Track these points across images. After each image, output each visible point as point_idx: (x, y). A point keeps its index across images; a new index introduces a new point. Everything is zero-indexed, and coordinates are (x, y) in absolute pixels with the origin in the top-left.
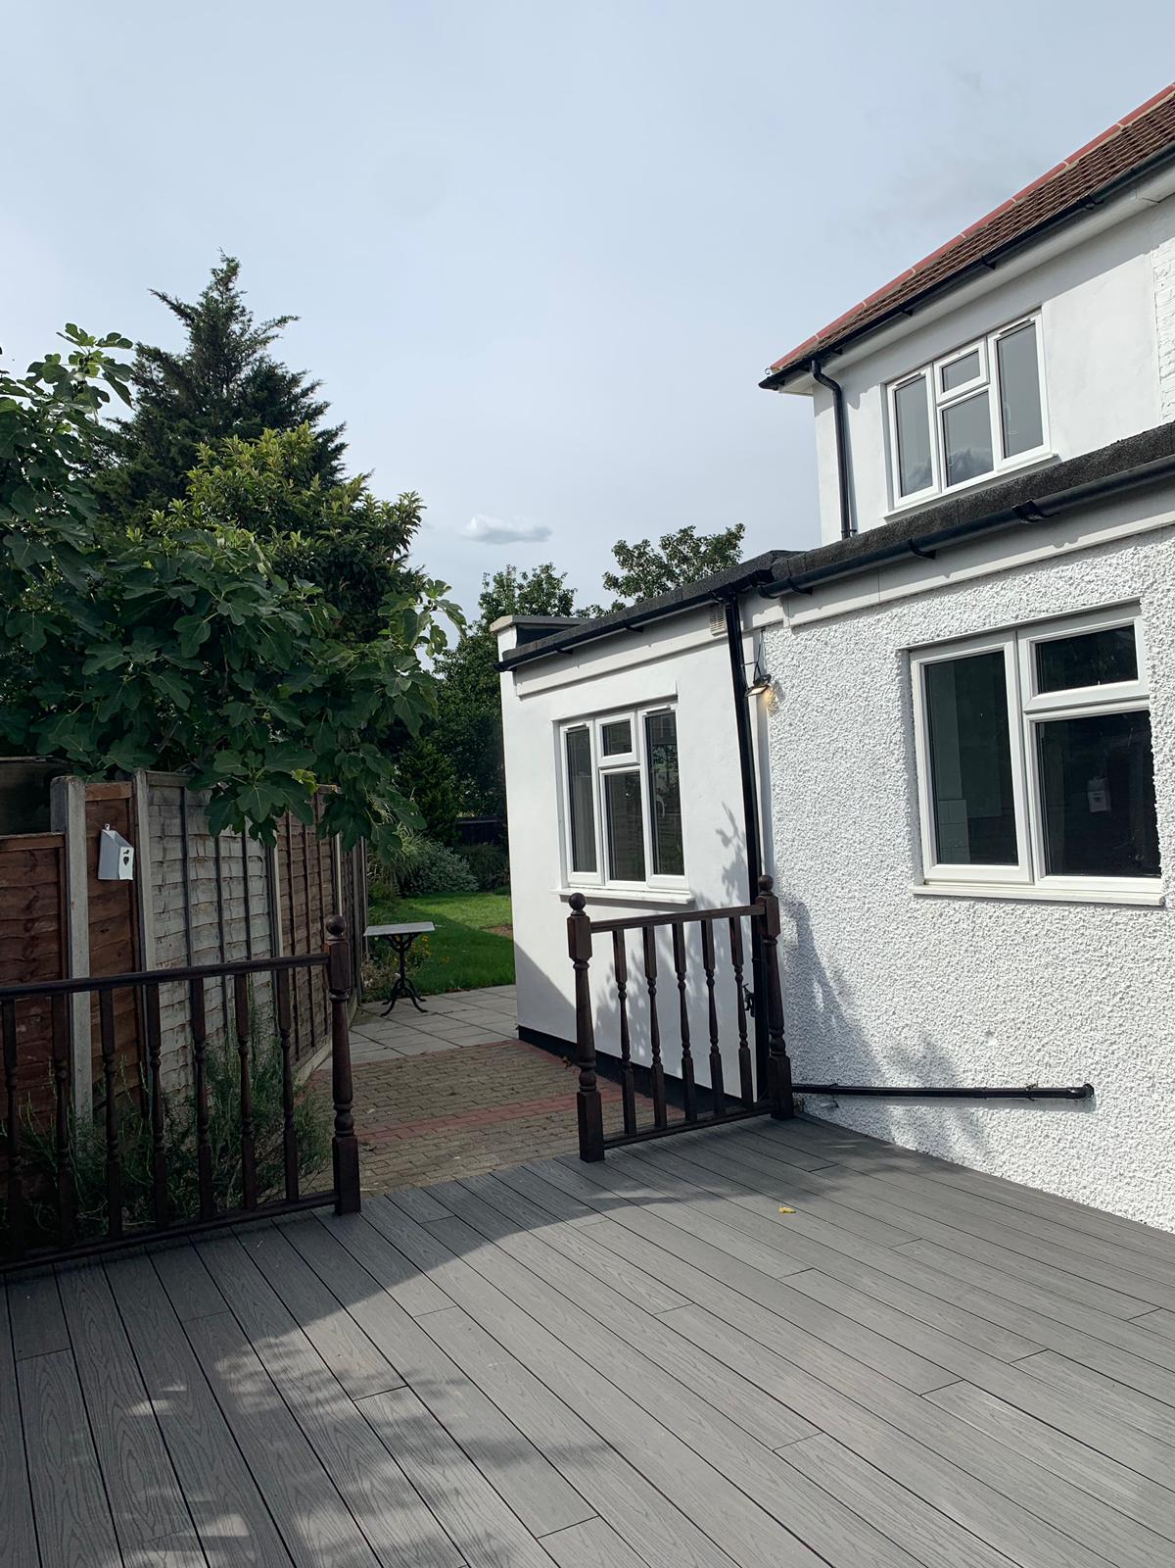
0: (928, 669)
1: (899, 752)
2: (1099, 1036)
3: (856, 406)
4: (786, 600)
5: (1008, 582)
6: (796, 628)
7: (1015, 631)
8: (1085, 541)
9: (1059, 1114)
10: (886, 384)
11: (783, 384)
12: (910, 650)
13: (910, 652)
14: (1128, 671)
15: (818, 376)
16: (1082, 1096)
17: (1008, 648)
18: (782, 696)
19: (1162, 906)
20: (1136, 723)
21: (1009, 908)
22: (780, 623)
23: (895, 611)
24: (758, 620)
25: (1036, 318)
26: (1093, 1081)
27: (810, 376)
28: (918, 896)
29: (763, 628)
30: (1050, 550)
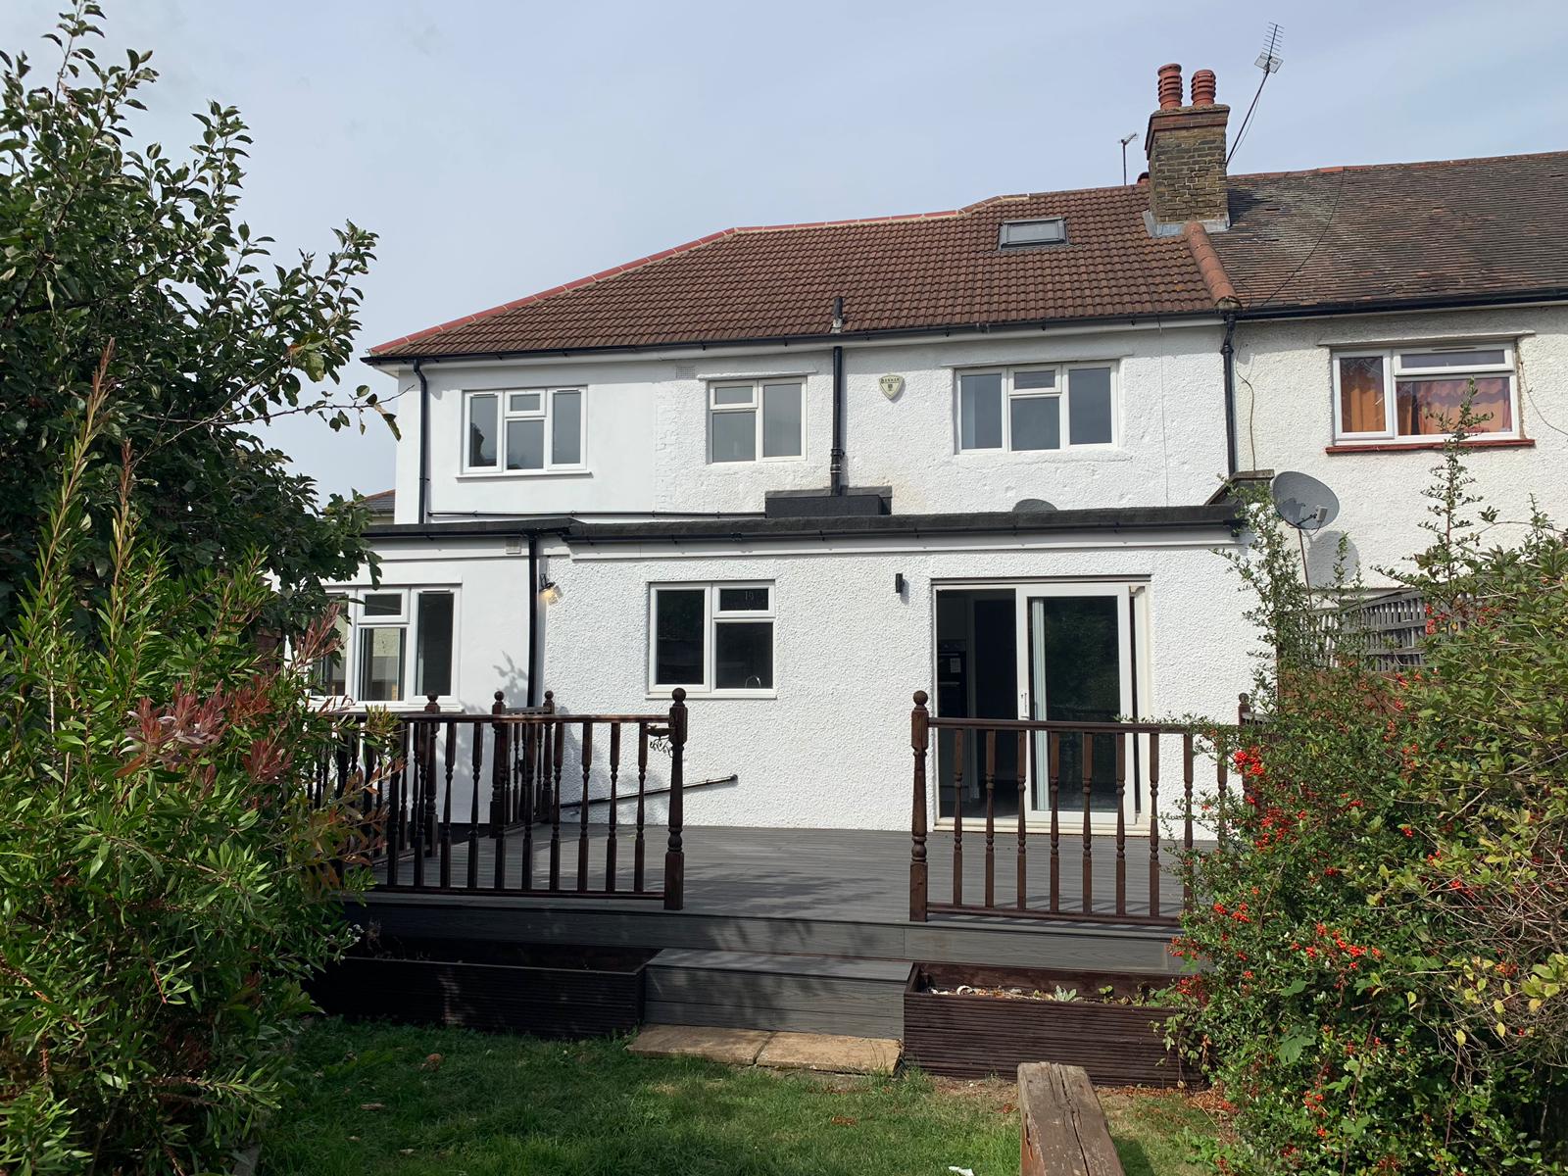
0: (659, 593)
1: (643, 631)
2: (742, 754)
3: (439, 397)
4: (571, 545)
5: (714, 562)
6: (574, 560)
7: (712, 583)
8: (754, 553)
9: (719, 790)
10: (464, 391)
11: (379, 364)
12: (650, 583)
13: (650, 584)
14: (765, 607)
15: (417, 370)
16: (733, 779)
17: (707, 590)
18: (561, 595)
19: (776, 699)
20: (766, 629)
21: (701, 703)
22: (568, 556)
23: (646, 563)
24: (547, 551)
25: (583, 391)
26: (737, 773)
27: (411, 367)
28: (647, 699)
29: (549, 556)
30: (739, 553)
